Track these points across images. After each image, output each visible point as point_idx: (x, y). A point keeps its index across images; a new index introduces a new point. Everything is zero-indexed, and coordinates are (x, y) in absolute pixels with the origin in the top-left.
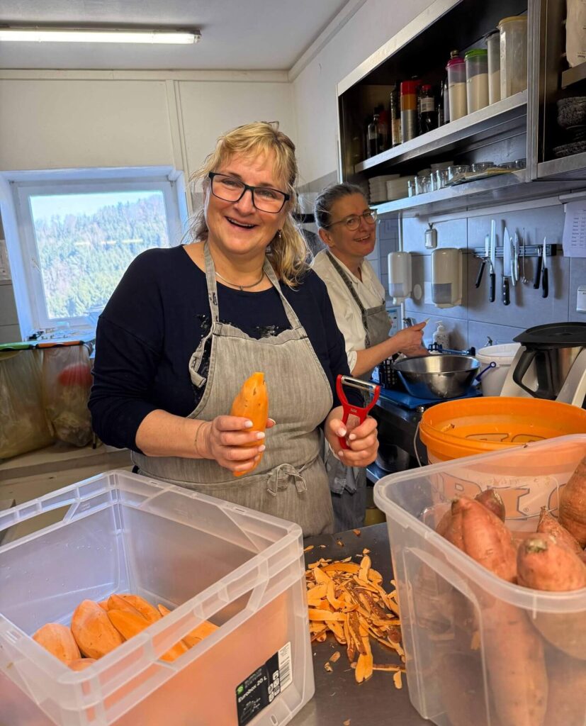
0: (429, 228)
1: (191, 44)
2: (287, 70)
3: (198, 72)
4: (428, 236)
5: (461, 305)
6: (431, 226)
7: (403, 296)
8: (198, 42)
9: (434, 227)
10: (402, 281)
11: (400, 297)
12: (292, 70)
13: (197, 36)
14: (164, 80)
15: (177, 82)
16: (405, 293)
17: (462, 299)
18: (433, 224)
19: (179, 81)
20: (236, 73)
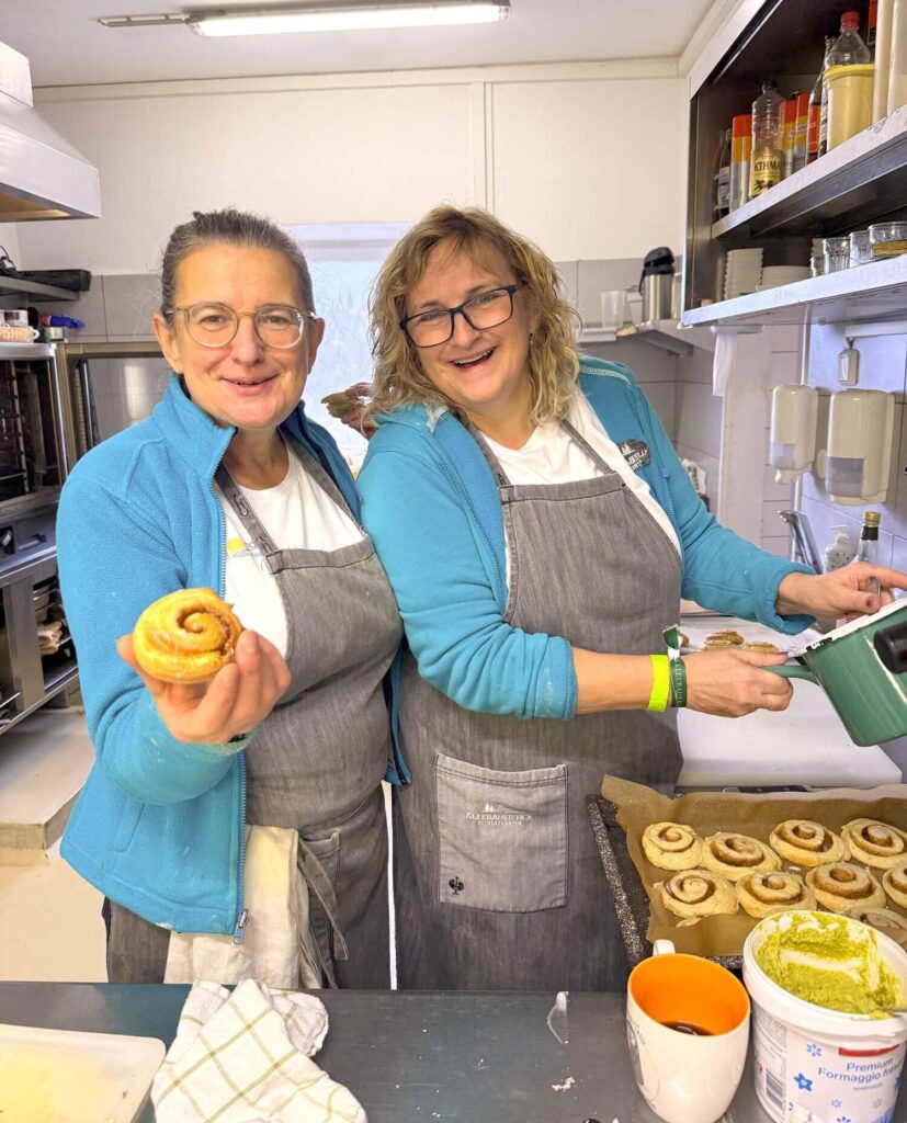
0: (847, 346)
1: (496, 22)
2: (678, 55)
3: (526, 67)
4: (846, 360)
5: (883, 503)
6: (851, 343)
7: (793, 469)
8: (506, 17)
9: (856, 345)
10: (794, 441)
11: (787, 469)
12: (684, 55)
13: (503, 7)
14: (469, 84)
15: (488, 86)
16: (798, 464)
17: (888, 491)
18: (854, 338)
19: (492, 83)
20: (586, 65)
